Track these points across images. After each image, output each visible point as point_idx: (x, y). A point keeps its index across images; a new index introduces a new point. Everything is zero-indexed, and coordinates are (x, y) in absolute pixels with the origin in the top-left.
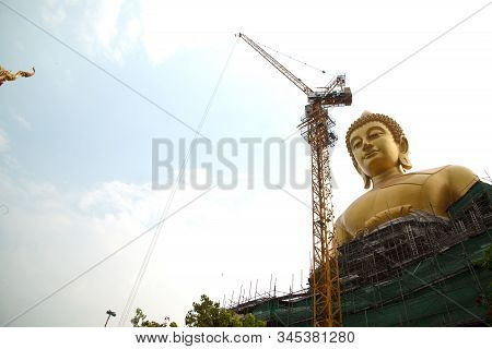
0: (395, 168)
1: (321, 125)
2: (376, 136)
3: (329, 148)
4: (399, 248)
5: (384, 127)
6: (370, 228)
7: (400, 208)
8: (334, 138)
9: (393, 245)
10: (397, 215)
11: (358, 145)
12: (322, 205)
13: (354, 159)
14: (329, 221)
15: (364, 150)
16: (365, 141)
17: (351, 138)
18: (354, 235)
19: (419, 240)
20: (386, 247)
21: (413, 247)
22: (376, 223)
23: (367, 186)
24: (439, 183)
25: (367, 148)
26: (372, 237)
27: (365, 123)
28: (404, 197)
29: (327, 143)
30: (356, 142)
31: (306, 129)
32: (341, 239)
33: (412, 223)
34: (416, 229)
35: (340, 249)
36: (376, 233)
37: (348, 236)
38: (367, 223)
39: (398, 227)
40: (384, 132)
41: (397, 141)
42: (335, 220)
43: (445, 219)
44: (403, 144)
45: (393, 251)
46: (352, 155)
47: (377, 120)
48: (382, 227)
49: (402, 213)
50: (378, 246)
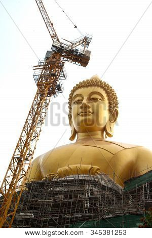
0: (100, 133)
2: (95, 100)
3: (52, 97)
4: (74, 203)
5: (105, 95)
7: (90, 166)
8: (59, 88)
9: (71, 198)
10: (85, 172)
11: (78, 102)
16: (85, 101)
18: (45, 176)
19: (93, 200)
20: (66, 197)
21: (87, 205)
23: (72, 138)
24: (127, 157)
26: (58, 184)
27: (91, 86)
28: (97, 159)
29: (52, 92)
30: (77, 99)
31: (39, 72)
32: (32, 177)
33: (94, 183)
34: (95, 189)
38: (59, 170)
41: (110, 111)
47: (102, 87)
49: (90, 172)
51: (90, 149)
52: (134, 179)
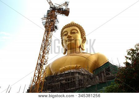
0: (78, 49)
1: (53, 21)
2: (74, 33)
3: (53, 32)
4: (71, 82)
5: (78, 30)
6: (61, 72)
7: (75, 65)
8: (56, 28)
9: (69, 81)
10: (73, 68)
11: (66, 35)
12: (43, 57)
13: (62, 40)
14: (44, 64)
15: (68, 37)
16: (69, 34)
17: (64, 31)
18: (53, 73)
19: (80, 81)
20: (66, 81)
21: (77, 83)
22: (64, 70)
23: (65, 53)
25: (69, 37)
26: (61, 75)
27: (71, 26)
29: (53, 30)
30: (65, 33)
31: (45, 21)
33: (79, 73)
34: (80, 76)
35: (46, 78)
36: (63, 74)
37: (51, 73)
38: (60, 69)
39: (73, 73)
40: (78, 32)
41: (82, 37)
42: (47, 65)
43: (92, 74)
44: (84, 40)
45: (69, 83)
46: (62, 38)
47: (76, 26)
48: (66, 72)
49: (76, 68)
50: (63, 80)
51: (74, 57)
52: (98, 69)
